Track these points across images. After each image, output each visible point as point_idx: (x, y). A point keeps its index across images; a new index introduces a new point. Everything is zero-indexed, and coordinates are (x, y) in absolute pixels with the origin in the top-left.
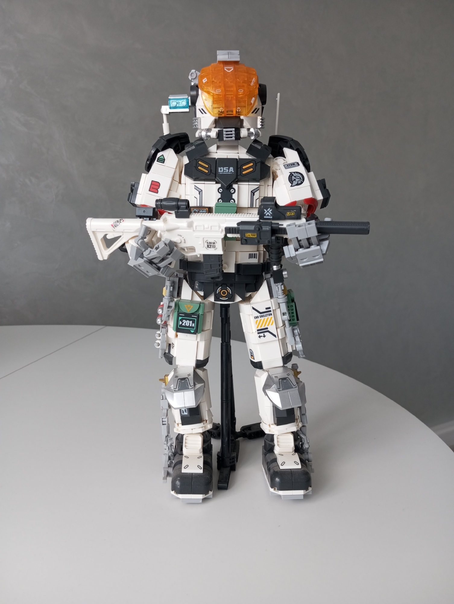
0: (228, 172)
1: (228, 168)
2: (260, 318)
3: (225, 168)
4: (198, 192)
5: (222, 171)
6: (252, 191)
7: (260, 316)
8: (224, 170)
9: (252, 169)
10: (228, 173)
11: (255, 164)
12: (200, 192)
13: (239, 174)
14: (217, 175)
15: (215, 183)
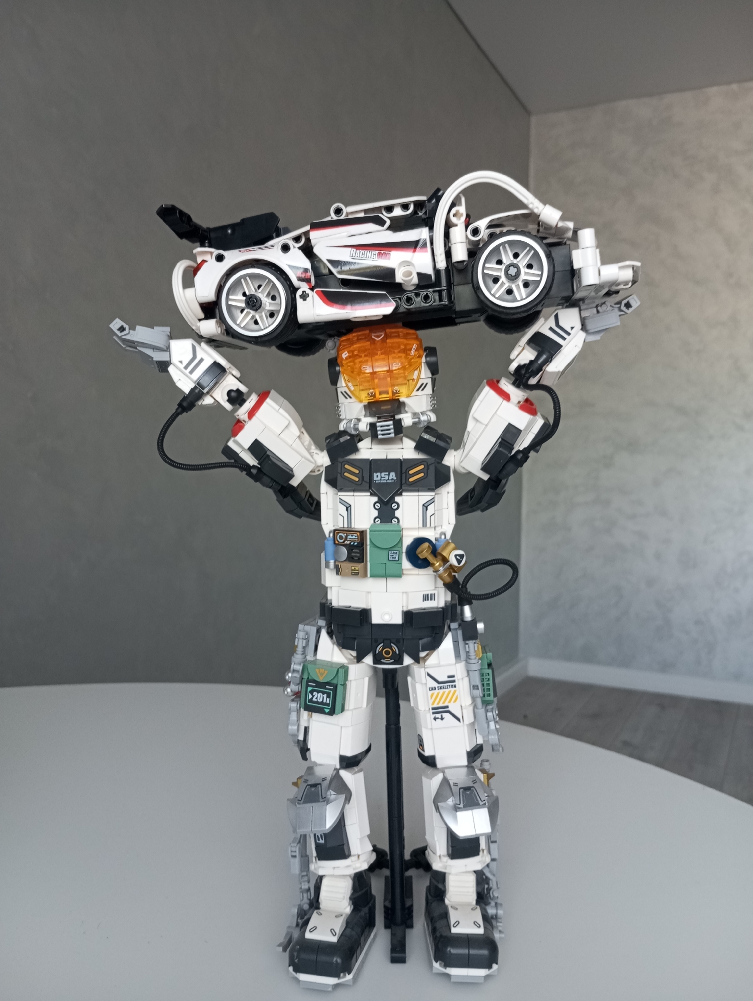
0: (388, 479)
1: (387, 473)
2: (437, 691)
3: (383, 474)
4: (345, 508)
5: (379, 478)
6: (423, 505)
7: (438, 687)
8: (381, 477)
9: (422, 475)
10: (389, 481)
11: (427, 467)
12: (348, 508)
13: (404, 481)
14: (373, 485)
15: (369, 494)
